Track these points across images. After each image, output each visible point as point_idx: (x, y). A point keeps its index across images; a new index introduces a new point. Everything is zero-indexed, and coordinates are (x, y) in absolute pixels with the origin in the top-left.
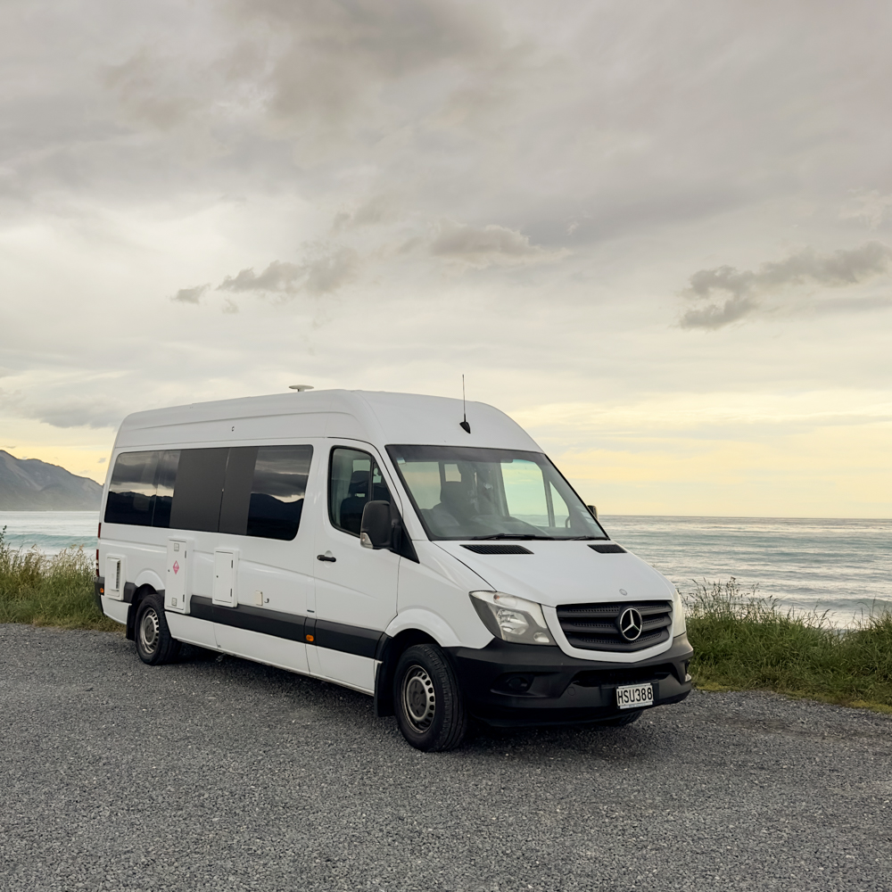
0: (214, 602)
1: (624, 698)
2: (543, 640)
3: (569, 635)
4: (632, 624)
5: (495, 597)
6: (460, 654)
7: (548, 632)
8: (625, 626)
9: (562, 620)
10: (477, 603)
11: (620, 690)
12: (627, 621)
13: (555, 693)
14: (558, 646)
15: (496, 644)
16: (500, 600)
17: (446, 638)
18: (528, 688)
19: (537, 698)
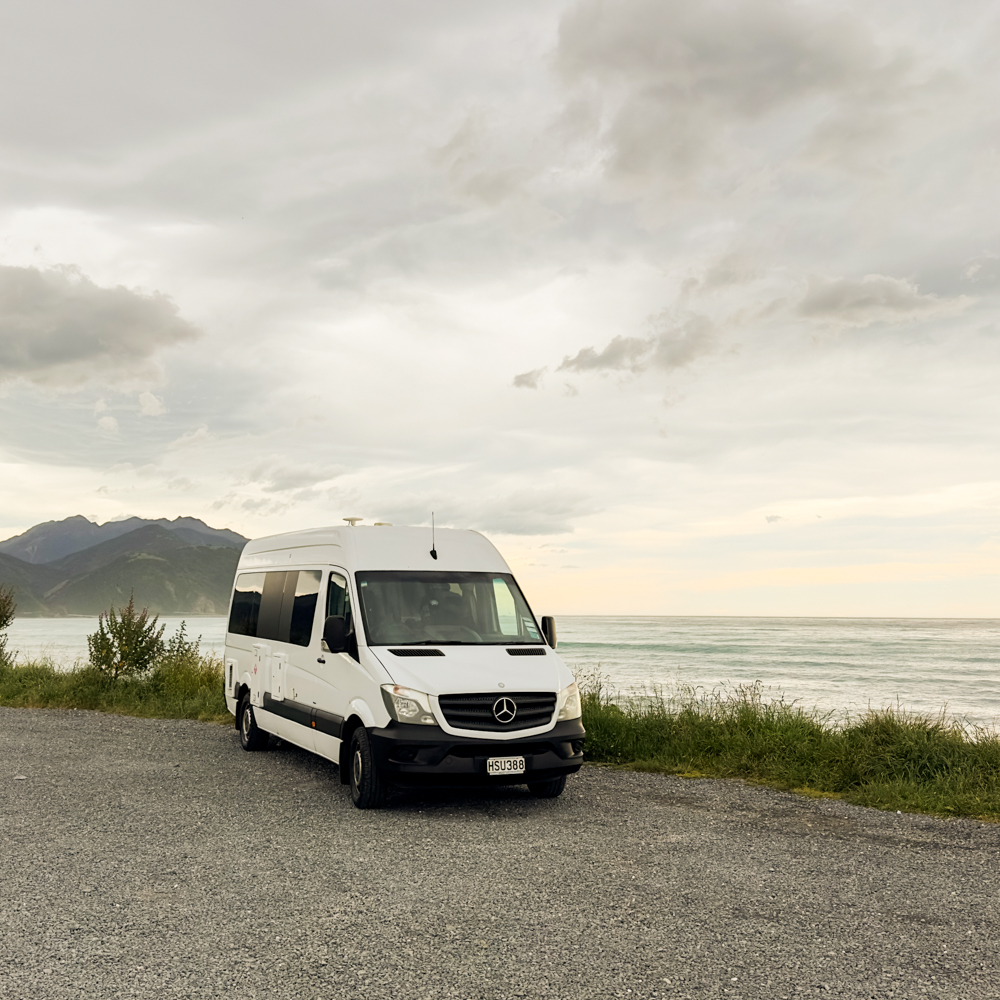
0: (273, 698)
1: (495, 767)
2: (430, 721)
3: (448, 718)
4: (505, 709)
5: (396, 689)
6: (375, 733)
7: (433, 716)
8: (498, 711)
9: (443, 707)
10: (384, 693)
11: (491, 760)
12: (500, 707)
13: (434, 761)
14: (439, 726)
15: (393, 724)
16: (400, 691)
17: (369, 722)
18: (414, 757)
19: (420, 765)
